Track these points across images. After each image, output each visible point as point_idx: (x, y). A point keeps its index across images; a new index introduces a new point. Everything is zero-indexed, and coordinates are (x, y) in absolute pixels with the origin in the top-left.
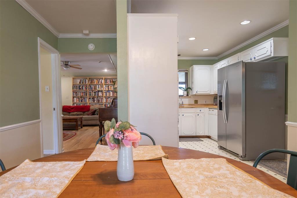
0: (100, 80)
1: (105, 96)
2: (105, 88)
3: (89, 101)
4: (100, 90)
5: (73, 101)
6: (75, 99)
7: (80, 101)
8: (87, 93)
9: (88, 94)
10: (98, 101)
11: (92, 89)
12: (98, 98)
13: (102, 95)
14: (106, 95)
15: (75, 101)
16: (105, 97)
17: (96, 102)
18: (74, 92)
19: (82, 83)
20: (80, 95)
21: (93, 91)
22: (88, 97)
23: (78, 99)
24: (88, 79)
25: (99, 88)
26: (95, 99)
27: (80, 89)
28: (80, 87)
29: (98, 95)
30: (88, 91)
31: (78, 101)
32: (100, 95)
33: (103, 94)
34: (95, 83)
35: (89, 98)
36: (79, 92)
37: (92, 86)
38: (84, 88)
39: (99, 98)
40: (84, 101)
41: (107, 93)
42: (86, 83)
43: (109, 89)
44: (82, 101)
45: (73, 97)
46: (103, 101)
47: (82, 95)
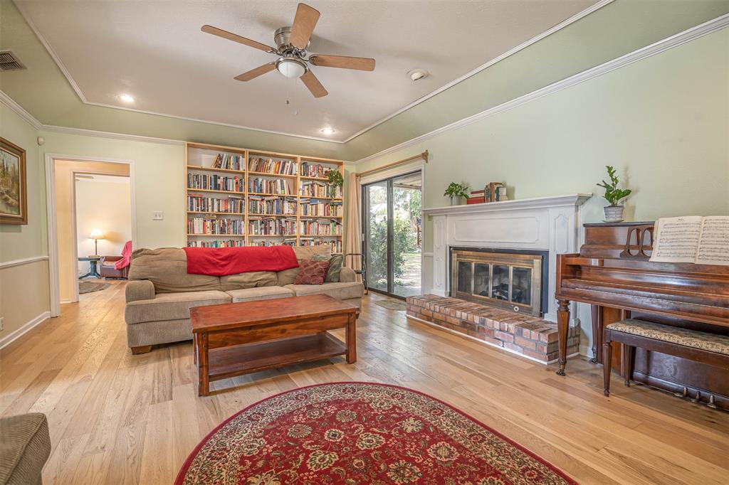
0: (287, 164)
1: (303, 215)
2: (302, 190)
3: (250, 230)
4: (287, 194)
5: (190, 228)
6: (198, 223)
7: (217, 229)
8: (241, 204)
9: (246, 207)
10: (282, 230)
11: (261, 191)
12: (280, 222)
13: (291, 211)
14: (306, 212)
15: (198, 229)
16: (301, 217)
17: (272, 233)
18: (191, 195)
19: (223, 168)
20: (216, 210)
21: (266, 198)
22: (246, 218)
23: (208, 223)
24: (247, 155)
25: (282, 188)
26: (272, 224)
27: (217, 187)
28: (219, 182)
29: (280, 210)
30: (247, 196)
31: (209, 232)
32: (286, 211)
33: (295, 210)
34: (272, 172)
35: (250, 221)
36: (212, 200)
37: (260, 180)
38: (232, 185)
39: (283, 220)
40: (232, 230)
41: (309, 207)
42: (241, 170)
43: (313, 195)
44: (222, 231)
45: (191, 216)
46: (296, 231)
47: (226, 211)
